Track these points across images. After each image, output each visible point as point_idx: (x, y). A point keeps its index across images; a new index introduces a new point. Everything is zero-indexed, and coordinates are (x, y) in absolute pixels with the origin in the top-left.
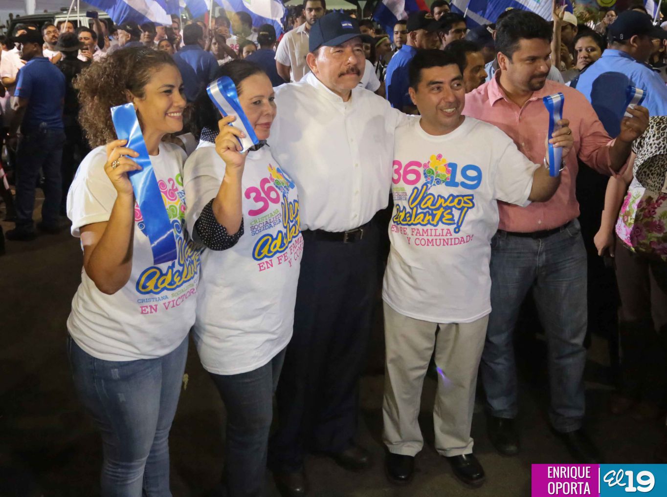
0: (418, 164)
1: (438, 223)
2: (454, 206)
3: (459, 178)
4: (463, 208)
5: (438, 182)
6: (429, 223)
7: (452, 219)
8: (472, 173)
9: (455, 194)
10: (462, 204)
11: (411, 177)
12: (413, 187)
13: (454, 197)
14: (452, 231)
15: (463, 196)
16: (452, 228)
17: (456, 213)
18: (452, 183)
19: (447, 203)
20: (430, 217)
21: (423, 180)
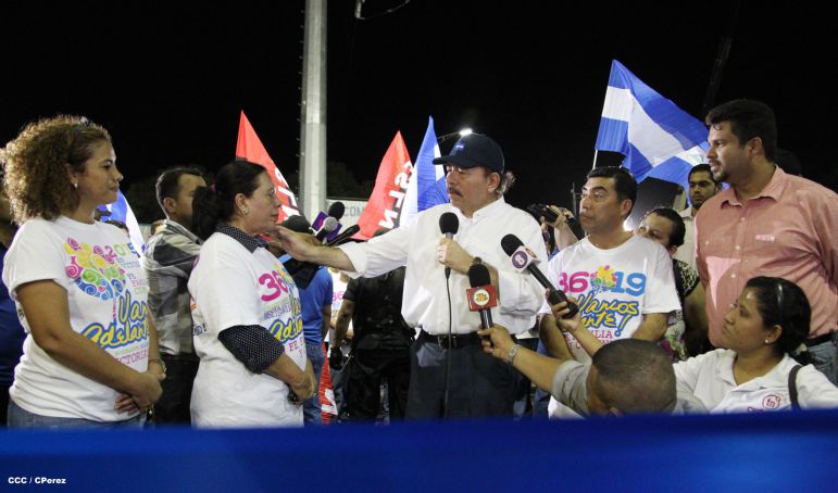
0: (586, 274)
1: (599, 325)
2: (617, 311)
3: (625, 285)
4: (626, 314)
5: (605, 289)
6: (591, 325)
7: (614, 323)
8: (637, 281)
9: (620, 300)
10: (627, 310)
11: (578, 285)
12: (579, 294)
13: (618, 302)
14: (613, 333)
15: (628, 303)
16: (613, 330)
17: (619, 318)
18: (617, 289)
19: (611, 307)
20: (592, 320)
21: (590, 288)
